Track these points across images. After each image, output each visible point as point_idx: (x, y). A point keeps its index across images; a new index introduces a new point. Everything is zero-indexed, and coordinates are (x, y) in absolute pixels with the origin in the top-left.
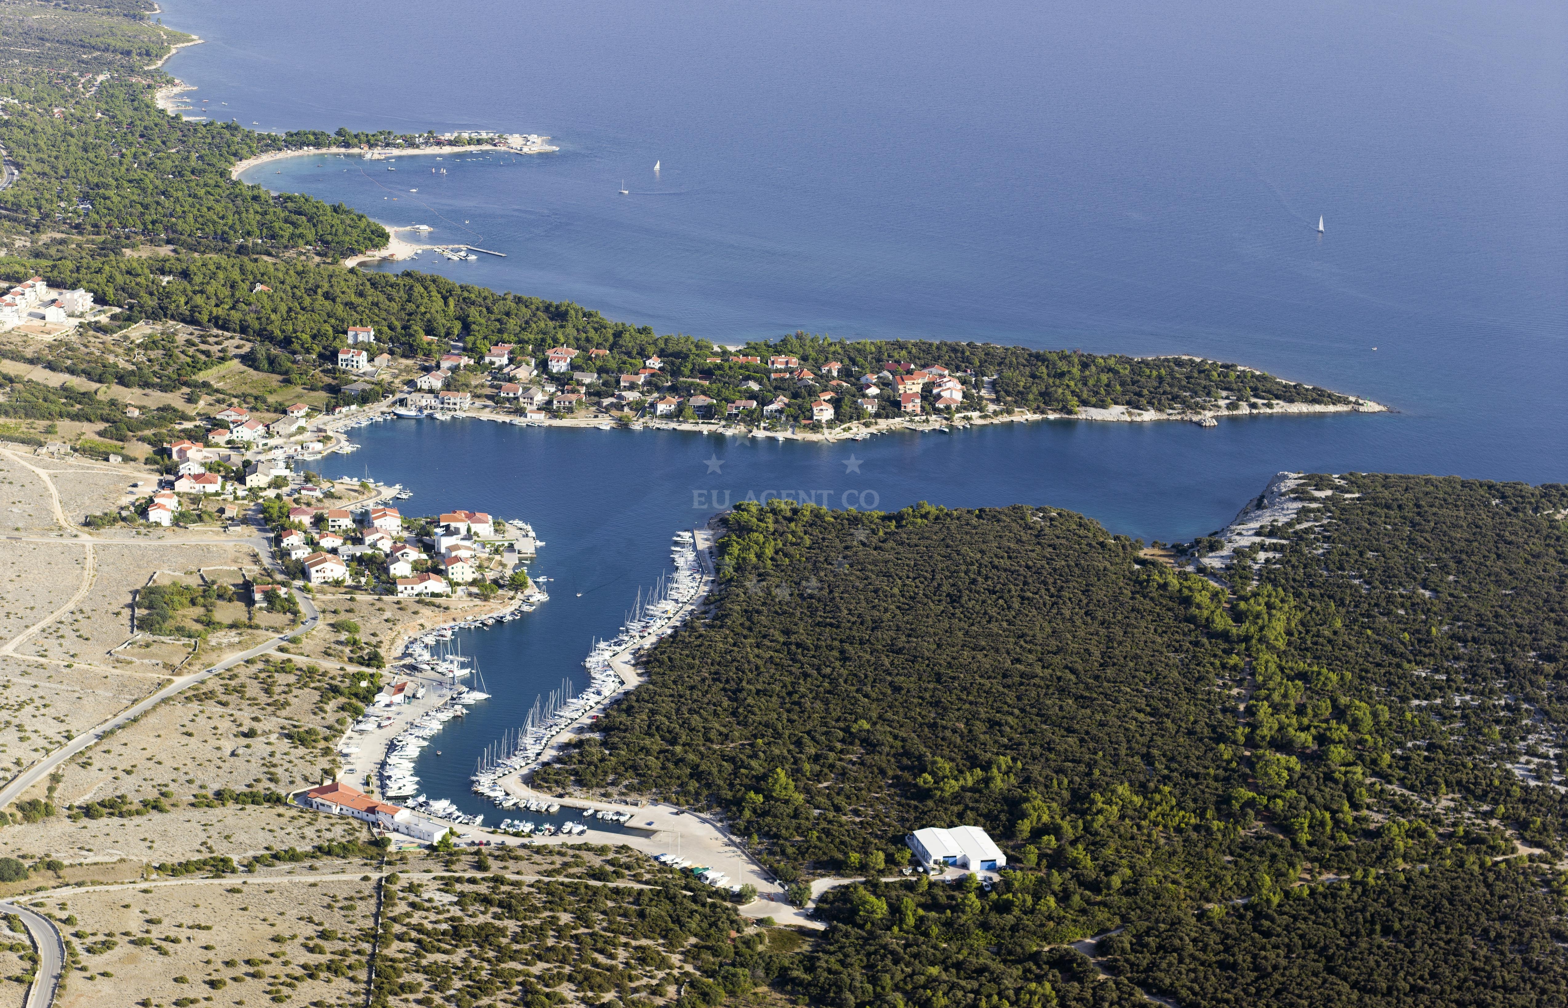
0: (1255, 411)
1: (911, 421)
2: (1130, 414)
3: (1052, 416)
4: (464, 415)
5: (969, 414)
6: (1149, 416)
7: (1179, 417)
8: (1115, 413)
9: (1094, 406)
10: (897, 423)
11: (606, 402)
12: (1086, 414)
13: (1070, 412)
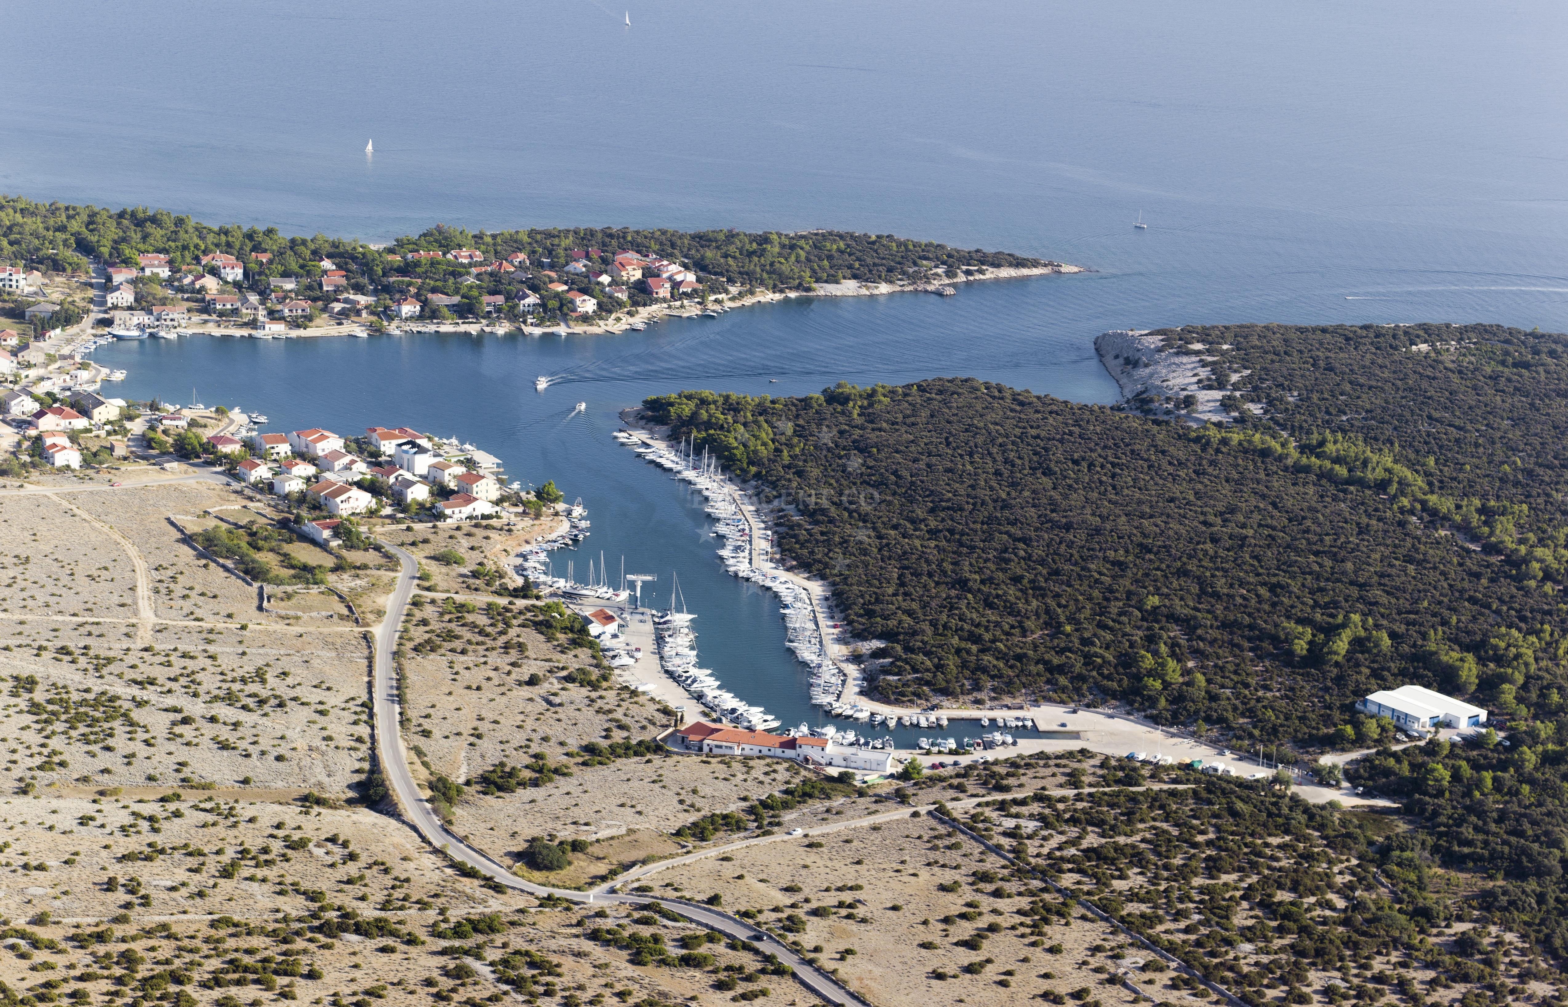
0: (971, 278)
1: (670, 307)
2: (868, 288)
3: (793, 295)
4: (190, 331)
5: (720, 297)
6: (884, 288)
7: (911, 288)
8: (849, 287)
9: (826, 282)
10: (656, 310)
11: (337, 307)
12: (824, 290)
13: (808, 289)
